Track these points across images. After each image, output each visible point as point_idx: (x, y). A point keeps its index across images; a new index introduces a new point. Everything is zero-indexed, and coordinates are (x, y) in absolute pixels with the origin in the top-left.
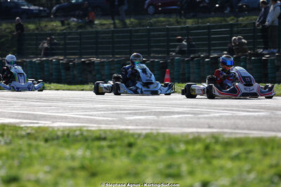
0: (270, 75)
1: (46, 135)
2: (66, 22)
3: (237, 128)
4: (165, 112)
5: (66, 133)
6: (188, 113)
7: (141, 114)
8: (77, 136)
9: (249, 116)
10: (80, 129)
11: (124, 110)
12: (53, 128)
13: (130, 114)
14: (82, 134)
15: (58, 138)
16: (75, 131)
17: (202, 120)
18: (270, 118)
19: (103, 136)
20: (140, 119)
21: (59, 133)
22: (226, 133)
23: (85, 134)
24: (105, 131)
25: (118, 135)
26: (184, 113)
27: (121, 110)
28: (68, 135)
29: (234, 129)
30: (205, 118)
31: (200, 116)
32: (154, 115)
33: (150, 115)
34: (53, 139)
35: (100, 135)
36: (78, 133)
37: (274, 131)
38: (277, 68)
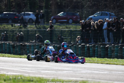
0: (109, 54)
1: (5, 78)
2: (14, 25)
3: (94, 78)
4: (60, 70)
5: (14, 77)
6: (71, 71)
7: (49, 70)
8: (19, 79)
9: (100, 73)
10: (21, 76)
11: (41, 68)
12: (7, 75)
13: (43, 70)
14: (22, 78)
15: (10, 79)
16: (18, 77)
17: (77, 74)
18: (109, 74)
19: (32, 79)
20: (48, 72)
21: (11, 77)
22: (89, 81)
23: (23, 78)
24: (32, 77)
25: (39, 80)
26: (69, 71)
27: (39, 68)
28: (15, 79)
29: (93, 79)
30: (79, 73)
31: (76, 72)
32: (55, 71)
33: (53, 71)
34: (8, 80)
35: (30, 79)
36: (19, 78)
37: (111, 81)
38: (113, 51)
